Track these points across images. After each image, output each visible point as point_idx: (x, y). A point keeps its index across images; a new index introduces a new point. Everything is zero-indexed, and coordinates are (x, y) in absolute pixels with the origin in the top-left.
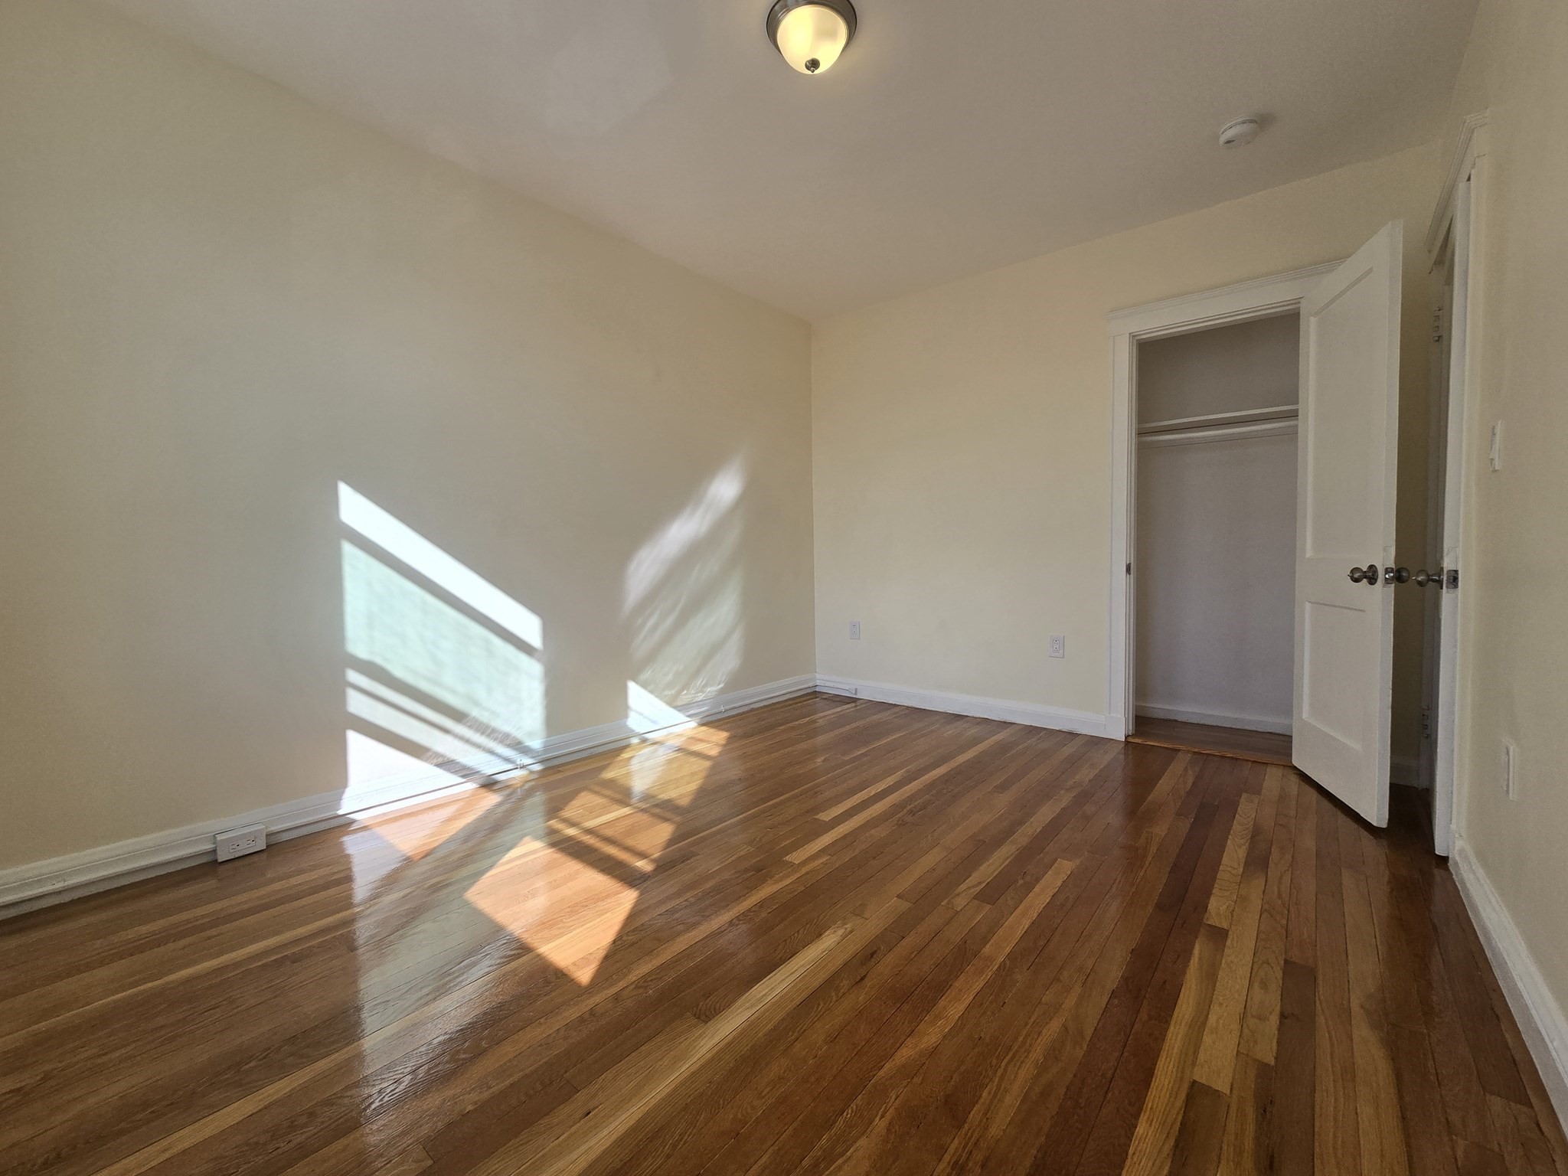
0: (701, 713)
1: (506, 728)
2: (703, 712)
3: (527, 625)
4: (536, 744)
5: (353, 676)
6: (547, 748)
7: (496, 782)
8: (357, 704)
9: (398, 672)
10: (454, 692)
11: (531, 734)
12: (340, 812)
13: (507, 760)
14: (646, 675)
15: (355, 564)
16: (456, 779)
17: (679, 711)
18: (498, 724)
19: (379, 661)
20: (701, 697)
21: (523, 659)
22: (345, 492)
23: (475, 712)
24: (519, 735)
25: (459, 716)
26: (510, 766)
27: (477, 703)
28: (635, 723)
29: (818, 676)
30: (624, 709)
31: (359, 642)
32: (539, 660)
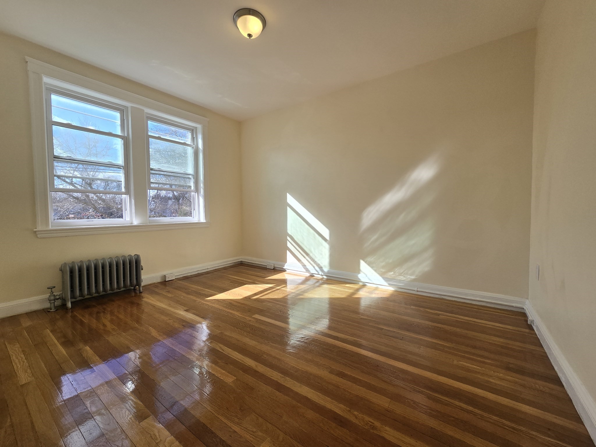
0: (398, 285)
1: (319, 262)
2: (399, 286)
3: (326, 232)
4: (326, 269)
5: (288, 238)
6: (328, 272)
7: (314, 276)
8: (289, 245)
9: (296, 239)
10: (306, 247)
11: (325, 266)
12: (284, 268)
13: (317, 271)
14: (369, 259)
15: (290, 213)
16: (305, 271)
17: (384, 280)
18: (316, 260)
19: (292, 235)
20: (402, 278)
21: (323, 242)
22: (289, 196)
23: (311, 255)
24: (322, 265)
25: (307, 254)
26: (317, 273)
27: (311, 252)
28: (362, 277)
29: (527, 302)
30: (359, 271)
31: (290, 230)
32: (328, 244)
